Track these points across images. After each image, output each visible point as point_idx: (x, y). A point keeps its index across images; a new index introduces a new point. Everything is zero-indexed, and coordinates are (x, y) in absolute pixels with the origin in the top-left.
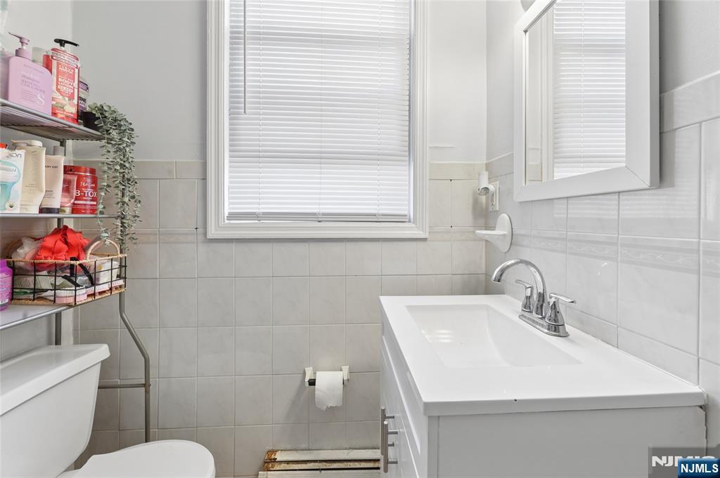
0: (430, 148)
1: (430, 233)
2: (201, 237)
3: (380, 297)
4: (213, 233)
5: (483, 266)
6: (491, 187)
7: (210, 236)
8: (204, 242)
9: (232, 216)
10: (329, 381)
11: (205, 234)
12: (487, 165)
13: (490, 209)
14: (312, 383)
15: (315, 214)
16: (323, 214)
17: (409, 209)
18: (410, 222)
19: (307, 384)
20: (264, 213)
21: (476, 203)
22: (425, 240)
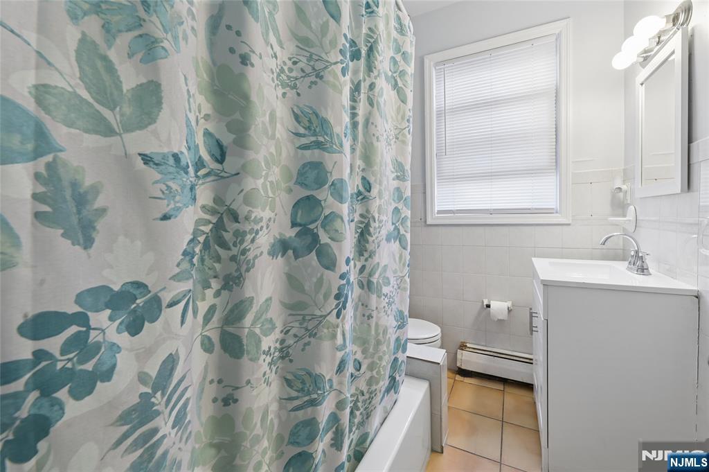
0: (573, 162)
1: (572, 220)
2: (423, 224)
3: (533, 259)
4: (429, 221)
5: (621, 243)
6: (624, 187)
7: (428, 223)
8: (425, 226)
9: (439, 212)
10: (499, 307)
11: (426, 222)
12: (624, 170)
13: (625, 202)
14: (488, 306)
15: (488, 210)
16: (494, 210)
17: (557, 204)
18: (557, 212)
19: (485, 306)
20: (457, 210)
21: (614, 197)
22: (569, 225)
